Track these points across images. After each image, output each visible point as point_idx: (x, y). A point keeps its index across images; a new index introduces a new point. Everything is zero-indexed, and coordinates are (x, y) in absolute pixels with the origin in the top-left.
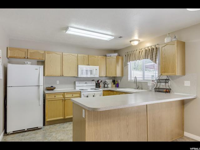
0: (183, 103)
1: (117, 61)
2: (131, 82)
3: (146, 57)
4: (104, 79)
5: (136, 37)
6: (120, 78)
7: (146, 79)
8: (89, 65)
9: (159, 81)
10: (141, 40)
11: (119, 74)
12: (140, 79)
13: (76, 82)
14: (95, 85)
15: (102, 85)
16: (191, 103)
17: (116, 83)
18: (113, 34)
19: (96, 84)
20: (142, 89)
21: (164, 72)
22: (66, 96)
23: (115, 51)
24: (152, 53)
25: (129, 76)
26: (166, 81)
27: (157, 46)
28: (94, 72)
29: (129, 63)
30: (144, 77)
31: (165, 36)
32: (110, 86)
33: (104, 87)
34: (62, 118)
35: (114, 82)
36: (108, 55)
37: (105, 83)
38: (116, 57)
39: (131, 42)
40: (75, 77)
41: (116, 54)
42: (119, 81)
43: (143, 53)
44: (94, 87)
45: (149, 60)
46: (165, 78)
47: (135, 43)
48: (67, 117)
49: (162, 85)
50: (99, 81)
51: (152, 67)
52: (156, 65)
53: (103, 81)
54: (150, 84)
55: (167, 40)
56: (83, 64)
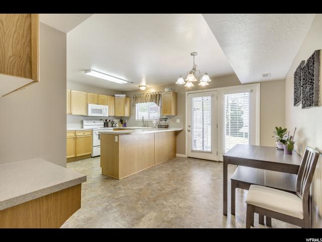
0: (176, 133)
1: (126, 102)
2: (138, 121)
3: (151, 100)
4: (111, 119)
5: (144, 83)
6: (128, 118)
7: (151, 118)
8: (98, 104)
9: (161, 119)
10: (148, 86)
11: (127, 114)
12: (146, 118)
13: (84, 122)
14: (103, 124)
15: (110, 124)
16: (181, 133)
17: (124, 122)
18: (127, 80)
19: (105, 123)
20: (148, 126)
21: (165, 113)
22: (78, 134)
23: (122, 92)
24: (156, 98)
25: (136, 116)
26: (166, 119)
27: (160, 93)
28: (104, 111)
29: (136, 104)
30: (149, 117)
31: (165, 86)
32: (117, 125)
33: (112, 126)
34: (73, 156)
35: (121, 121)
36: (116, 95)
37: (113, 123)
38: (124, 98)
39: (139, 87)
40: (82, 116)
41: (125, 96)
42: (127, 121)
43: (149, 97)
44: (103, 126)
45: (154, 103)
46: (165, 117)
47: (143, 88)
48: (78, 155)
49: (163, 123)
50: (108, 121)
51: (156, 110)
52: (159, 108)
53: (111, 121)
54: (154, 122)
55: (166, 90)
56: (93, 103)
